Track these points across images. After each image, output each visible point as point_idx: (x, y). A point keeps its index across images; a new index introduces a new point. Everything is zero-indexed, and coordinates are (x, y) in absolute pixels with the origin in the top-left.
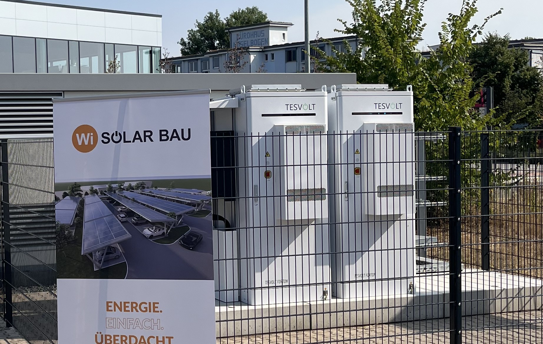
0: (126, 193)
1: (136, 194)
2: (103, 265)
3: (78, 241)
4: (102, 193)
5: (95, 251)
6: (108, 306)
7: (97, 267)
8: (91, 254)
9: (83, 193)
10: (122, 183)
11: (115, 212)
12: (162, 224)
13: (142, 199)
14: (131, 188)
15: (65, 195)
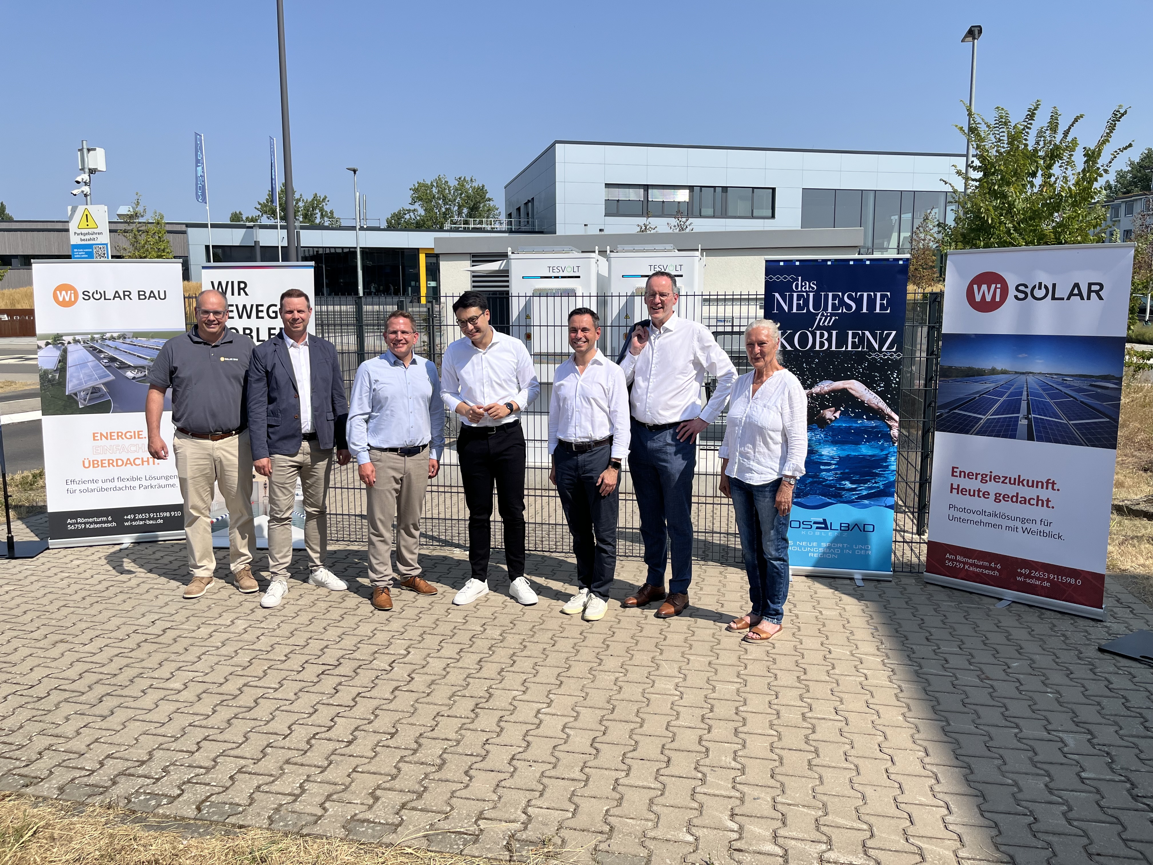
0: (108, 342)
1: (119, 343)
2: (89, 402)
3: (62, 383)
4: (84, 342)
5: (80, 392)
6: (94, 437)
7: (82, 404)
8: (76, 394)
9: (66, 342)
10: (103, 334)
11: (99, 359)
12: (143, 367)
13: (123, 347)
14: (113, 338)
15: (47, 344)
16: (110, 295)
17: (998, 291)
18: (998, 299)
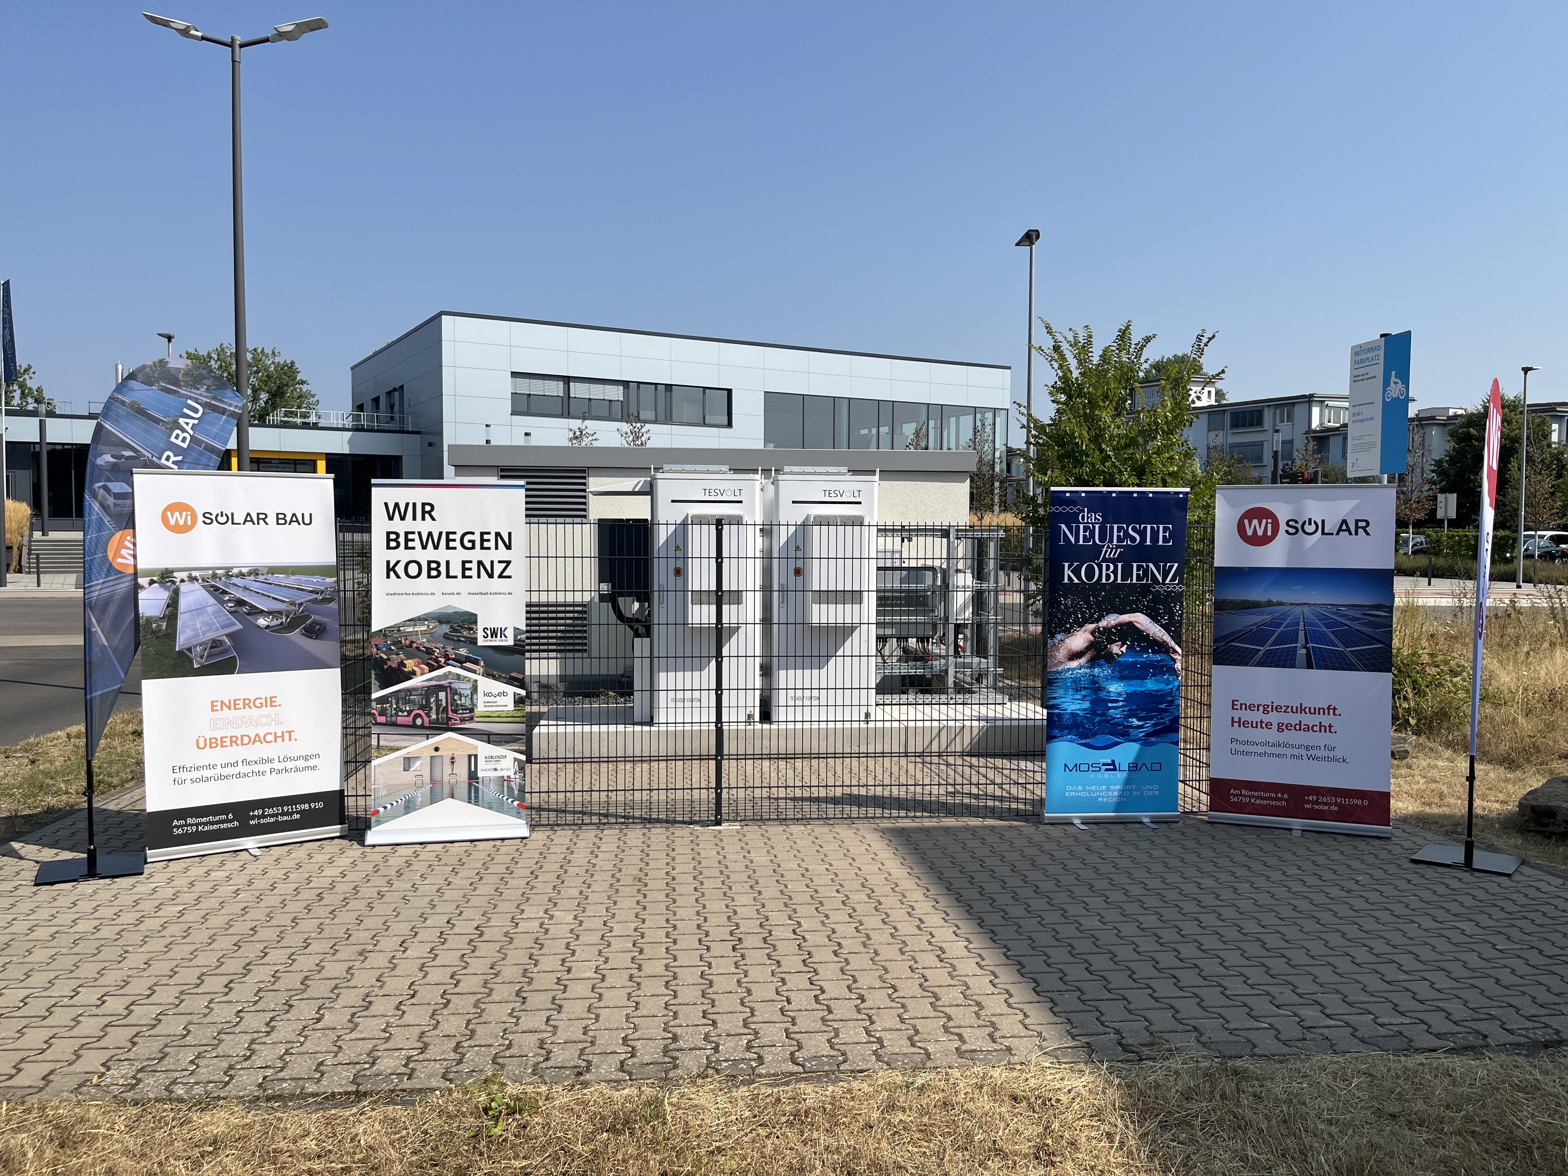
0: (235, 580)
1: (249, 581)
2: (206, 660)
3: (171, 634)
4: (203, 580)
5: (195, 646)
6: (213, 706)
7: (198, 662)
8: (189, 650)
9: (178, 580)
10: (229, 569)
11: (222, 602)
12: (280, 613)
13: (255, 586)
14: (241, 575)
15: (152, 582)
16: (239, 518)
17: (1269, 526)
18: (1269, 534)
